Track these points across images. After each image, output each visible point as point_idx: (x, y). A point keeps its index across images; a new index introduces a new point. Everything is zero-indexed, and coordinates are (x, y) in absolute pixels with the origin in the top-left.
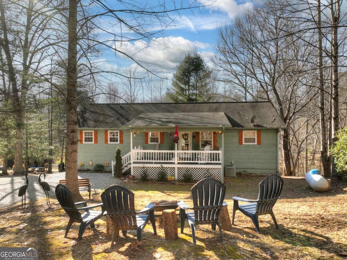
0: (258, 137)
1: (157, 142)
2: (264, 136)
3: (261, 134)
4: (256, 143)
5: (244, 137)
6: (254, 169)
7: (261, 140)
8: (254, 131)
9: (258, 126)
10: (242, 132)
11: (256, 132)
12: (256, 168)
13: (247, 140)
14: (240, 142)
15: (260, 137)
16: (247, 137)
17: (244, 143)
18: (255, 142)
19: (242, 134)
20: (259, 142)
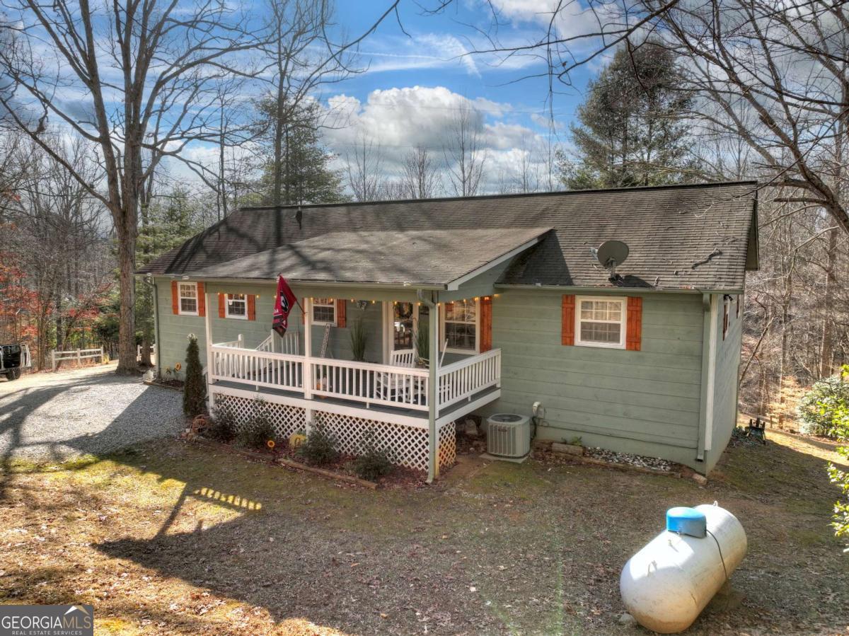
0: (629, 320)
1: (331, 319)
2: (653, 319)
3: (644, 311)
4: (622, 344)
5: (579, 320)
6: (611, 436)
7: (644, 335)
8: (615, 300)
9: (631, 280)
10: (573, 303)
11: (623, 302)
12: (623, 434)
13: (590, 332)
14: (568, 338)
15: (639, 321)
16: (589, 320)
17: (578, 341)
18: (618, 341)
19: (573, 309)
20: (634, 341)
